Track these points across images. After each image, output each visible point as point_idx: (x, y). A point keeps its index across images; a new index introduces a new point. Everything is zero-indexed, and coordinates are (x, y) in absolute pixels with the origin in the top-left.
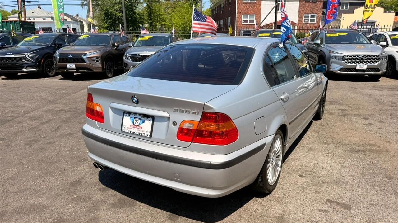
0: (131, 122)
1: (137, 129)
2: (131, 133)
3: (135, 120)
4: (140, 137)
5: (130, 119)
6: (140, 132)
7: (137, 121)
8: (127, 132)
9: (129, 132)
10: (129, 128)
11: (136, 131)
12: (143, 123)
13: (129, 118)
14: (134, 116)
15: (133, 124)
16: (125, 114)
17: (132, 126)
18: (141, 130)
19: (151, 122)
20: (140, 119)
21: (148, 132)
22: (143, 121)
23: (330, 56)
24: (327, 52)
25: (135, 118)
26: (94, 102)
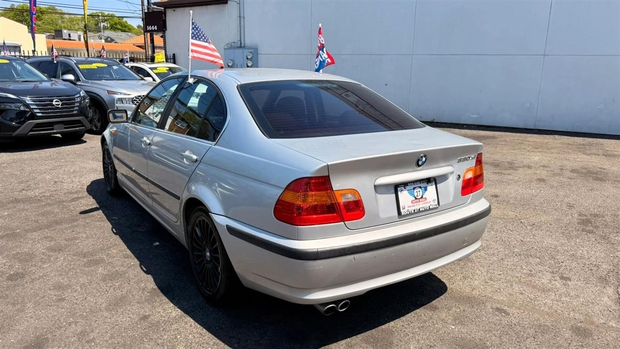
0: (411, 196)
1: (421, 203)
2: (416, 211)
3: (415, 191)
4: (429, 211)
5: (408, 194)
6: (426, 206)
7: (418, 192)
8: (411, 214)
9: (413, 212)
10: (410, 207)
11: (421, 206)
12: (426, 192)
13: (407, 191)
14: (412, 187)
15: (414, 199)
16: (399, 189)
17: (413, 202)
18: (427, 201)
19: (434, 186)
20: (420, 187)
21: (434, 200)
22: (426, 189)
23: (114, 100)
24: (104, 95)
25: (414, 188)
26: (334, 189)
